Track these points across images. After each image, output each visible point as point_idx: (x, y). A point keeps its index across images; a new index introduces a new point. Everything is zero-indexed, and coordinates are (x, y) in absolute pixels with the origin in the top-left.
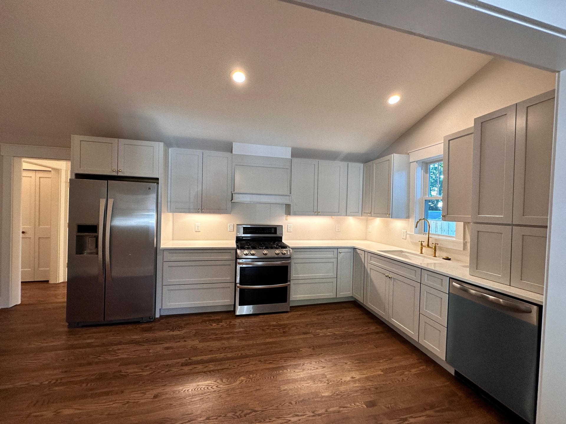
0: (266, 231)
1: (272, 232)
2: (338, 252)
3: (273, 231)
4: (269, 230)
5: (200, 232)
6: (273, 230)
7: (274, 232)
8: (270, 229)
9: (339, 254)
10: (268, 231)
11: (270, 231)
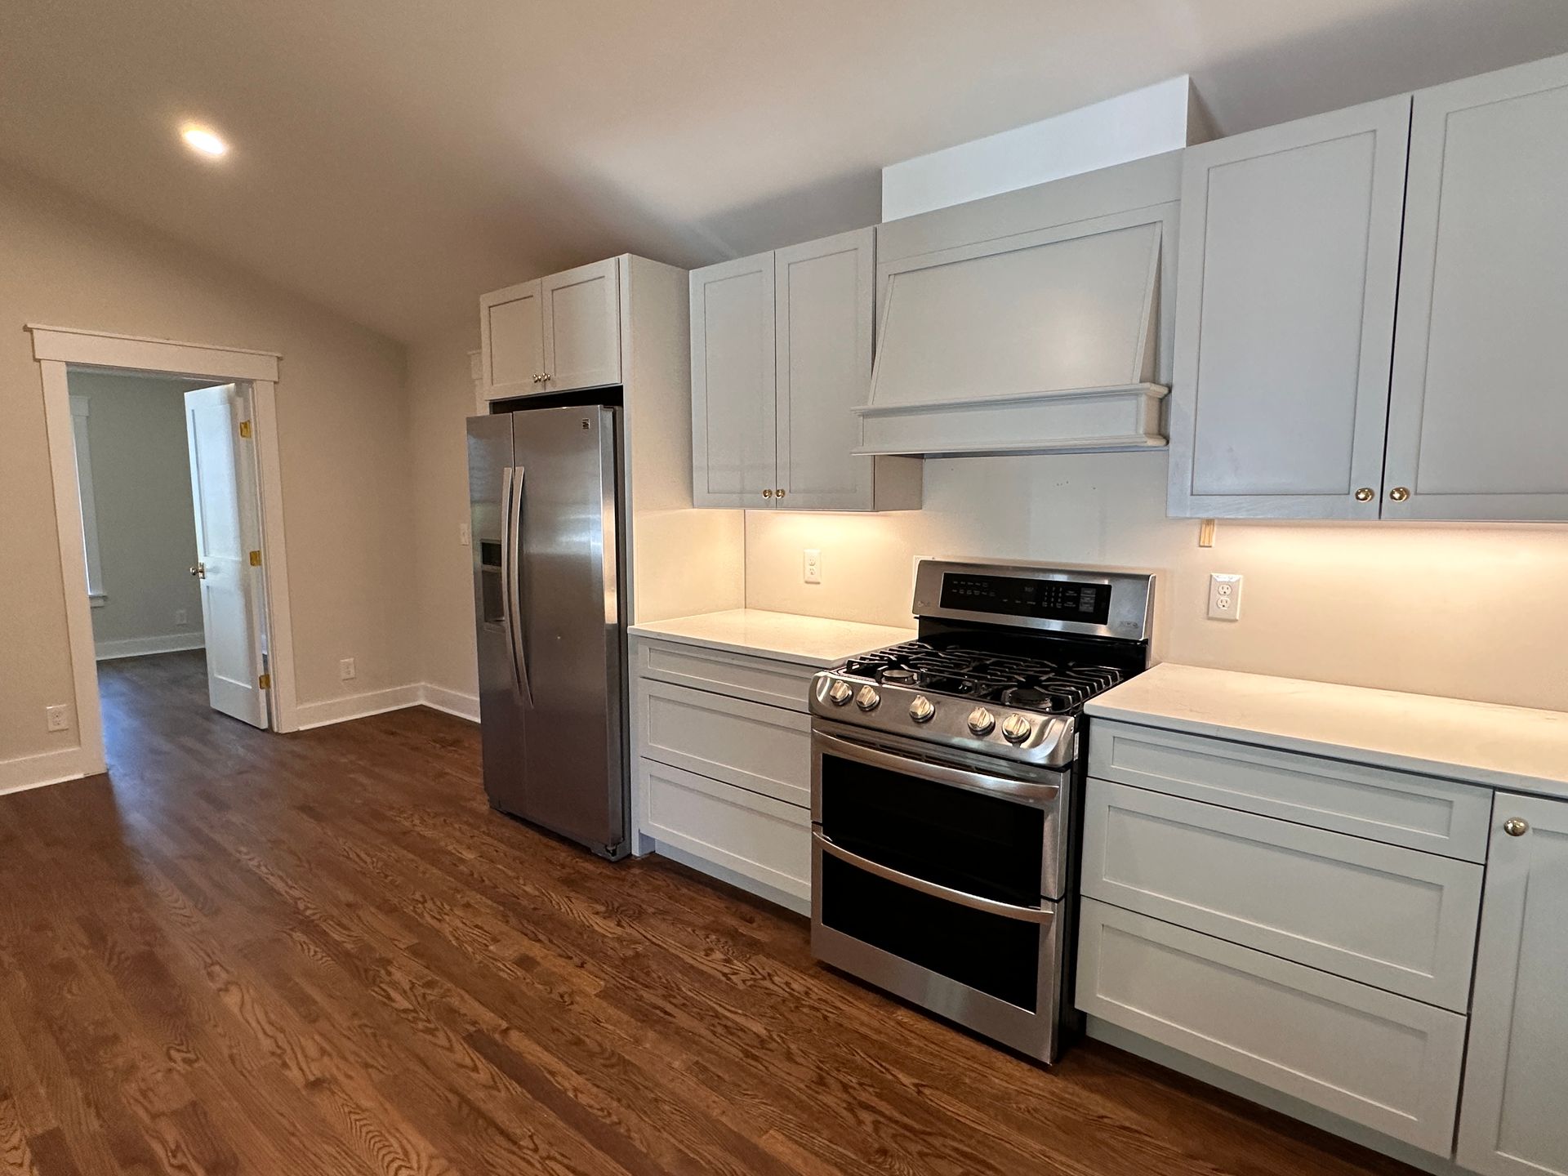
0: (1049, 602)
1: (1083, 608)
2: (1496, 823)
3: (1087, 604)
4: (1065, 599)
5: (819, 583)
6: (1086, 600)
7: (1091, 609)
8: (1071, 593)
9: (1499, 836)
10: (1062, 602)
11: (1070, 604)
